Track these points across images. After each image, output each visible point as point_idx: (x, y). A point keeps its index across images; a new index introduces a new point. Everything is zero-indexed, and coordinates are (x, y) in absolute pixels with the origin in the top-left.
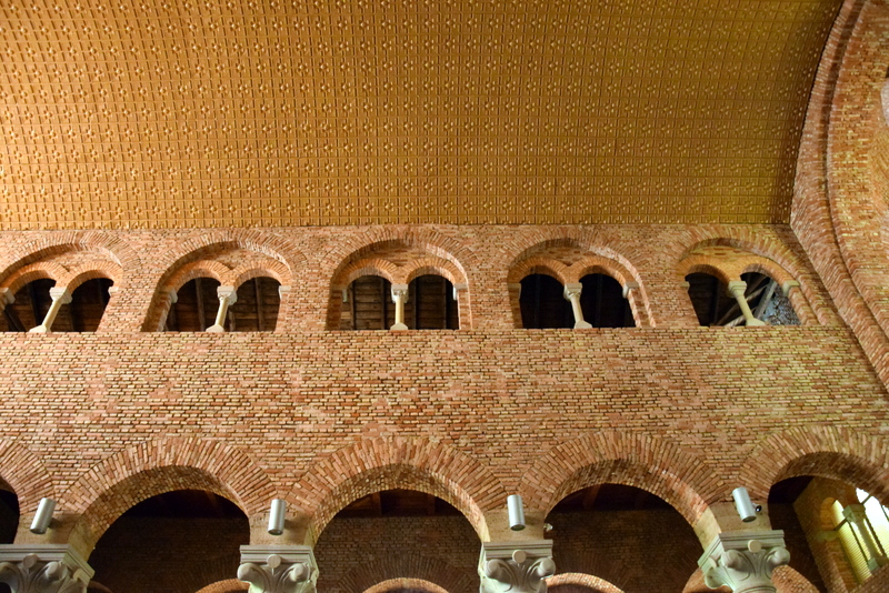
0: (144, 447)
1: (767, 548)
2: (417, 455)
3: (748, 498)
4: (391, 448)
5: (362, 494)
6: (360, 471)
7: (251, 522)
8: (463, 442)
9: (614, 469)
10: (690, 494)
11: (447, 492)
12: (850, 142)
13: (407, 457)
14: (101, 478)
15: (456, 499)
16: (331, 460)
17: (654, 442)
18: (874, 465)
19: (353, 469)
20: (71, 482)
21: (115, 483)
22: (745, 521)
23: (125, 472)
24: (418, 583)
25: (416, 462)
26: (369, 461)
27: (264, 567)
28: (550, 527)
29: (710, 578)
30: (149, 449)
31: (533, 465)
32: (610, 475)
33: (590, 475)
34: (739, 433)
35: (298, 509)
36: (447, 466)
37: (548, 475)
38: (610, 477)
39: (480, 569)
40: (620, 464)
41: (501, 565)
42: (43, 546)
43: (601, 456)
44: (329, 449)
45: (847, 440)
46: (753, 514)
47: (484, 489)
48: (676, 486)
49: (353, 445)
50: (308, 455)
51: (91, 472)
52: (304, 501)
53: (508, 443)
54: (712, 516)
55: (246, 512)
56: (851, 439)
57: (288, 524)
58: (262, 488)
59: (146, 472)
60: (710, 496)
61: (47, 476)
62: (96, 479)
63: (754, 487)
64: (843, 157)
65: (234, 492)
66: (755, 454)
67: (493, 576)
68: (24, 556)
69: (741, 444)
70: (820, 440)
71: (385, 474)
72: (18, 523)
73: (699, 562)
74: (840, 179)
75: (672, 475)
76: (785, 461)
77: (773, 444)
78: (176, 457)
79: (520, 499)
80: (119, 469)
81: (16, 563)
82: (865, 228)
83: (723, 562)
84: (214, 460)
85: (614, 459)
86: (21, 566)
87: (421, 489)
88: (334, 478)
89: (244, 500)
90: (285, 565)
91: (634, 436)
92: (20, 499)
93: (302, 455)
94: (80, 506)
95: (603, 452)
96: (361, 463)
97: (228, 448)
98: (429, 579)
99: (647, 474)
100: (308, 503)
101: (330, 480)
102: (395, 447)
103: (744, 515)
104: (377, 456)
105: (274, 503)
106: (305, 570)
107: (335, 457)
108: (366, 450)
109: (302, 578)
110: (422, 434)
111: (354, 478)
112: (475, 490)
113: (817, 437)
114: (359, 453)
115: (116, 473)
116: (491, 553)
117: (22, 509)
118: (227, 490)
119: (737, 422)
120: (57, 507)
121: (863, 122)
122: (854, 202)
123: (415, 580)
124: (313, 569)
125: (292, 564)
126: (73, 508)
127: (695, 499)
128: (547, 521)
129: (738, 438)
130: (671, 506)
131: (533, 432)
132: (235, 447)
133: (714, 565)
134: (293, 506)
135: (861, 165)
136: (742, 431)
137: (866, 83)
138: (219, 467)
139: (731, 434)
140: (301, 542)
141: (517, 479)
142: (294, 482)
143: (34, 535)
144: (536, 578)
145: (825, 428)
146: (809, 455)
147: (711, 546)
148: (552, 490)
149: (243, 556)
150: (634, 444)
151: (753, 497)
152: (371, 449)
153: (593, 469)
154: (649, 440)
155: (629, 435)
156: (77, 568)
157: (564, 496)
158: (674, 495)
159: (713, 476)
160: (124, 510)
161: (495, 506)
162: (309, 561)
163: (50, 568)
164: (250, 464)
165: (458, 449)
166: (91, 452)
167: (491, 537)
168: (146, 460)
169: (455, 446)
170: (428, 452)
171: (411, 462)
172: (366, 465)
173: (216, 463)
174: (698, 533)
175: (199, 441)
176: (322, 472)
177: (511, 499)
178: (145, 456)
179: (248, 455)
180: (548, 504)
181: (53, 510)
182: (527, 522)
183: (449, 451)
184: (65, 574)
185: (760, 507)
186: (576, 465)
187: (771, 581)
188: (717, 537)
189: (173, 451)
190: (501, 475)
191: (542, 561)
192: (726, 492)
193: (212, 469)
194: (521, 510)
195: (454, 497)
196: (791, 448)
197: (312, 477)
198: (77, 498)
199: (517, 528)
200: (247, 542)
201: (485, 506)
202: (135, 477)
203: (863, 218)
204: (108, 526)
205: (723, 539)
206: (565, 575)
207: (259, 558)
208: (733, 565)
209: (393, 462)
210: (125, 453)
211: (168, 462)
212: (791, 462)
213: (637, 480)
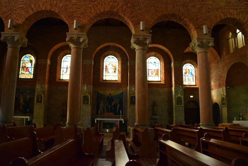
0: (36, 4)
1: (209, 42)
2: (116, 8)
3: (207, 29)
4: (108, 6)
5: (100, 19)
6: (99, 12)
7: (69, 26)
8: (129, 5)
9: (171, 16)
10: (191, 25)
11: (123, 19)
13: (113, 9)
14: (25, 13)
15: (126, 22)
16: (91, 9)
17: (184, 10)
18: (244, 23)
19: (97, 11)
20: (17, 15)
21: (29, 15)
22: (205, 34)
23: (32, 12)
24: (115, 44)
25: (115, 10)
26: (102, 10)
27: (73, 38)
28: (151, 31)
29: (192, 48)
30: (38, 5)
31: (148, 13)
32: (170, 18)
33: (164, 18)
34: (209, 10)
35: (82, 23)
36: (124, 12)
37: (153, 16)
38: (170, 19)
39: (131, 41)
40: (173, 15)
41: (137, 40)
42: (12, 33)
43: (168, 12)
44: (90, 6)
45: (239, 15)
46: (207, 33)
47: (134, 19)
48: (188, 23)
49: (97, 5)
50: (84, 7)
51: (22, 12)
52: (84, 21)
53: (142, 6)
54: (196, 32)
55: (67, 24)
56: (241, 15)
57: (79, 27)
58: (71, 17)
59: (38, 12)
60: (196, 27)
61: (9, 13)
62: (24, 14)
63: (209, 26)
65: (64, 18)
66: (212, 16)
67: (135, 43)
68: (8, 35)
69: (209, 13)
70: (231, 14)
71: (106, 13)
72: (4, 26)
73: (190, 44)
75: (187, 20)
76: (220, 19)
77: (218, 14)
78: (46, 7)
79: (144, 22)
80: (30, 11)
81: (7, 37)
83: (196, 45)
84: (57, 8)
85: (172, 13)
86: (8, 38)
87: (116, 18)
88: (92, 14)
89: (66, 20)
90: (79, 38)
91: (178, 7)
92: (3, 19)
93: (82, 7)
94: (21, 22)
95: (169, 11)
96: (100, 10)
97: (61, 5)
98: (117, 43)
99: (180, 19)
100: (85, 21)
101: (91, 15)
102: (109, 5)
103: (205, 33)
104: (104, 8)
105: (75, 21)
106: (84, 39)
107: (92, 8)
108: (101, 6)
109: (83, 41)
110: (117, 2)
111: (97, 14)
112: (131, 19)
113: (231, 13)
114: (99, 7)
115: (29, 12)
116: (135, 37)
117: (4, 22)
118: (61, 17)
119: (209, 6)
120: (14, 22)
123: (114, 44)
124: (86, 39)
125: (81, 38)
126: (19, 22)
127: (192, 27)
128: (151, 29)
129: (208, 11)
130: (185, 28)
131: (150, 4)
132: (63, 4)
133: (193, 45)
134: (80, 22)
136: (210, 9)
138: (59, 10)
139: (206, 10)
140: (83, 32)
141: (144, 17)
142: (80, 15)
143: (9, 30)
144: (146, 44)
145: (234, 10)
146: (227, 18)
147: (194, 40)
148: (153, 21)
149: (67, 35)
150: (178, 10)
151: (208, 28)
152: (102, 6)
153: (165, 16)
154: (183, 9)
155: (177, 7)
156: (23, 39)
157: (156, 23)
158: (187, 25)
159: (198, 21)
160: (33, 23)
161: (137, 24)
162: (86, 37)
163: (16, 38)
164: (68, 10)
165: (127, 7)
166: (20, 6)
167: (135, 32)
168: (37, 8)
169: (127, 6)
170: (119, 7)
171: (114, 10)
172: (101, 11)
173: (58, 9)
174: (191, 37)
175: (52, 3)
176: (88, 12)
177: (141, 23)
178: (37, 7)
179: (67, 7)
180: (151, 24)
181: (13, 23)
182: (145, 29)
183: (125, 7)
184: (20, 40)
185: (209, 31)
186: (161, 14)
187: (207, 51)
188: (196, 38)
189: (45, 6)
190: (139, 15)
191: (148, 40)
192: (201, 26)
193: (57, 11)
194: (144, 26)
195: (125, 21)
196: (222, 16)
197: (86, 14)
198: (19, 19)
199: (142, 30)
200: (68, 32)
201: (134, 24)
202: (35, 13)
204: (29, 27)
205: (198, 39)
206: (154, 45)
207: (72, 36)
208: (199, 46)
209: (109, 10)
210: (31, 6)
211: (44, 9)
212: (221, 20)
213: (177, 20)
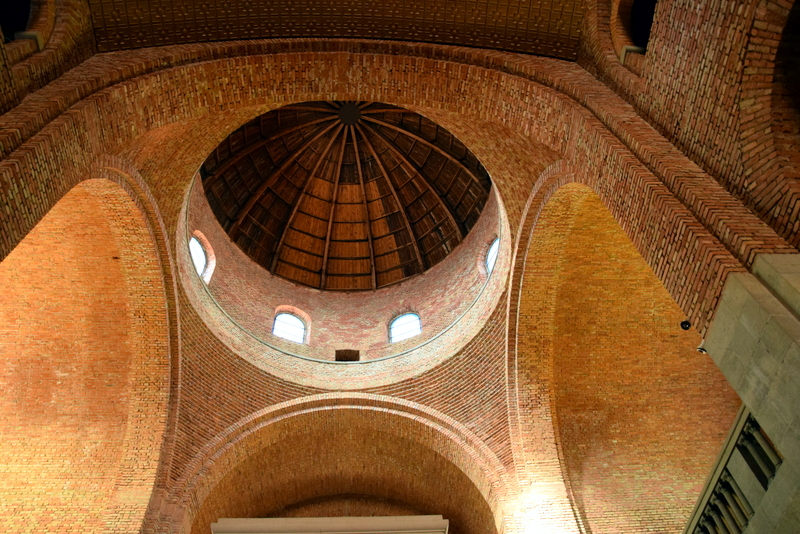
12: (217, 82)
64: (201, 78)
74: (179, 78)
82: (137, 115)
121: (238, 92)
122: (160, 99)
135: (196, 99)
137: (275, 81)
203: (146, 111)
